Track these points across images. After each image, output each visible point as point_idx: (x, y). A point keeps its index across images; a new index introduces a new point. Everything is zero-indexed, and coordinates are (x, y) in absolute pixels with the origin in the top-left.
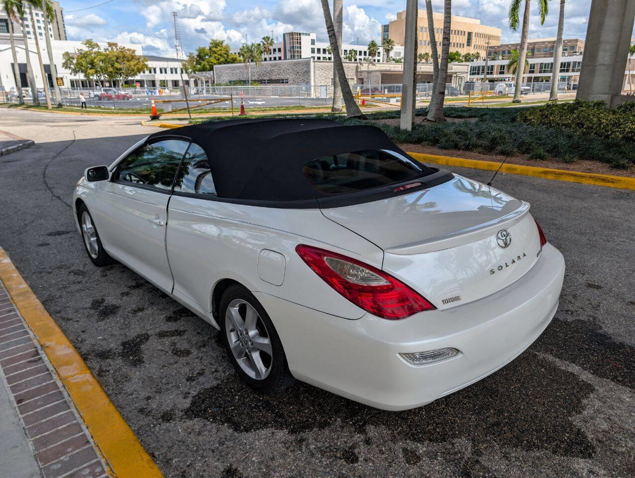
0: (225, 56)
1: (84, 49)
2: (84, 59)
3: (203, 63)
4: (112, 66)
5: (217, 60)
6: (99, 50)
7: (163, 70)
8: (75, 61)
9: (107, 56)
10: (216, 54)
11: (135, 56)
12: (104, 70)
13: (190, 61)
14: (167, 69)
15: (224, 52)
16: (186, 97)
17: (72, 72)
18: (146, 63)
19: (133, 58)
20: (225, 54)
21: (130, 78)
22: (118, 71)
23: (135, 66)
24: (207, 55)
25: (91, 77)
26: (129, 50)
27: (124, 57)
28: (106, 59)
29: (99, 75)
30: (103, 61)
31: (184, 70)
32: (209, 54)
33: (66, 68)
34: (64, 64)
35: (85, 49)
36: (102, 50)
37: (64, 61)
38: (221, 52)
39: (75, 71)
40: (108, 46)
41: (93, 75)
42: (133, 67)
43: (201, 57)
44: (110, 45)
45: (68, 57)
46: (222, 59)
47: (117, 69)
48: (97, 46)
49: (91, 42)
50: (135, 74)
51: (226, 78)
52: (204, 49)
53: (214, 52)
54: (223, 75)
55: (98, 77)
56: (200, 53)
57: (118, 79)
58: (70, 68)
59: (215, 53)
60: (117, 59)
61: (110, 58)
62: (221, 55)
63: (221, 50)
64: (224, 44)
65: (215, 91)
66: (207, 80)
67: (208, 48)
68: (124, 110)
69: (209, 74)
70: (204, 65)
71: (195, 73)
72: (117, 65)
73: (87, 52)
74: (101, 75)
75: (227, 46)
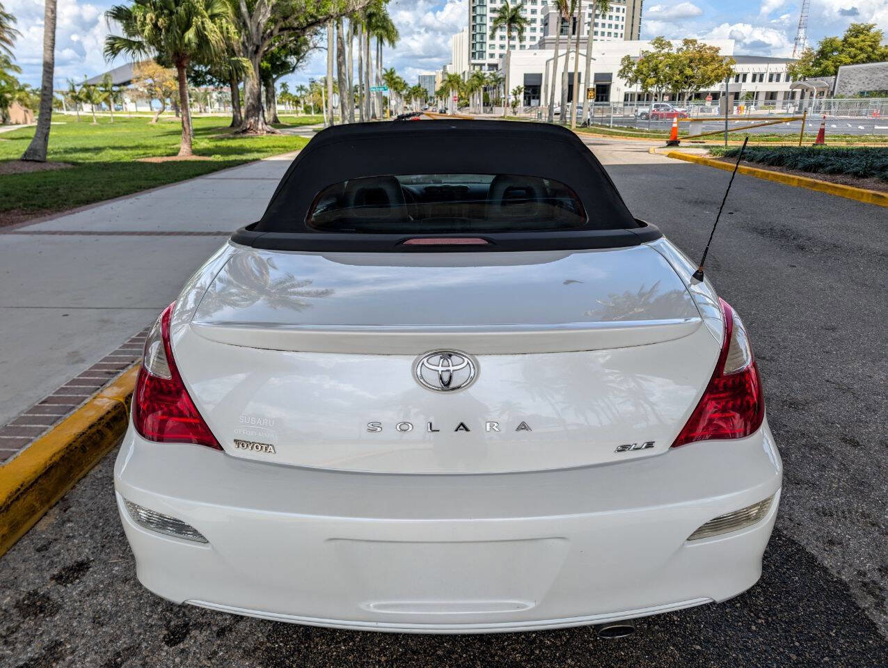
0: (870, 49)
1: (650, 51)
2: (646, 64)
3: (825, 63)
4: (681, 72)
5: (851, 57)
6: (670, 51)
7: (758, 77)
8: (634, 68)
9: (677, 58)
10: (854, 47)
11: (717, 56)
12: (668, 79)
13: (804, 61)
14: (765, 75)
15: (870, 43)
16: (727, 114)
17: (627, 82)
18: (732, 67)
19: (713, 59)
20: (870, 46)
21: (702, 90)
22: (688, 80)
23: (712, 71)
24: (836, 49)
25: (649, 89)
26: (711, 48)
27: (701, 58)
28: (675, 63)
29: (660, 86)
30: (670, 67)
31: (791, 75)
32: (841, 48)
33: (622, 77)
34: (621, 71)
35: (652, 49)
36: (674, 51)
37: (622, 67)
38: (862, 43)
39: (632, 81)
40: (682, 44)
41: (652, 86)
42: (709, 73)
43: (823, 54)
44: (686, 42)
45: (628, 61)
46: (863, 56)
47: (687, 77)
48: (669, 45)
49: (662, 41)
50: (711, 83)
51: (856, 88)
52: (832, 41)
53: (850, 44)
54: (852, 82)
55: (660, 88)
56: (824, 47)
57: (685, 91)
58: (626, 77)
59: (852, 45)
60: (691, 62)
61: (681, 61)
62: (861, 49)
63: (863, 41)
64: (873, 31)
65: (830, 108)
66: (821, 90)
67: (841, 38)
68: (660, 132)
69: (827, 81)
70: (827, 66)
71: (804, 80)
72: (688, 72)
73: (653, 54)
74: (662, 87)
75: (878, 34)
